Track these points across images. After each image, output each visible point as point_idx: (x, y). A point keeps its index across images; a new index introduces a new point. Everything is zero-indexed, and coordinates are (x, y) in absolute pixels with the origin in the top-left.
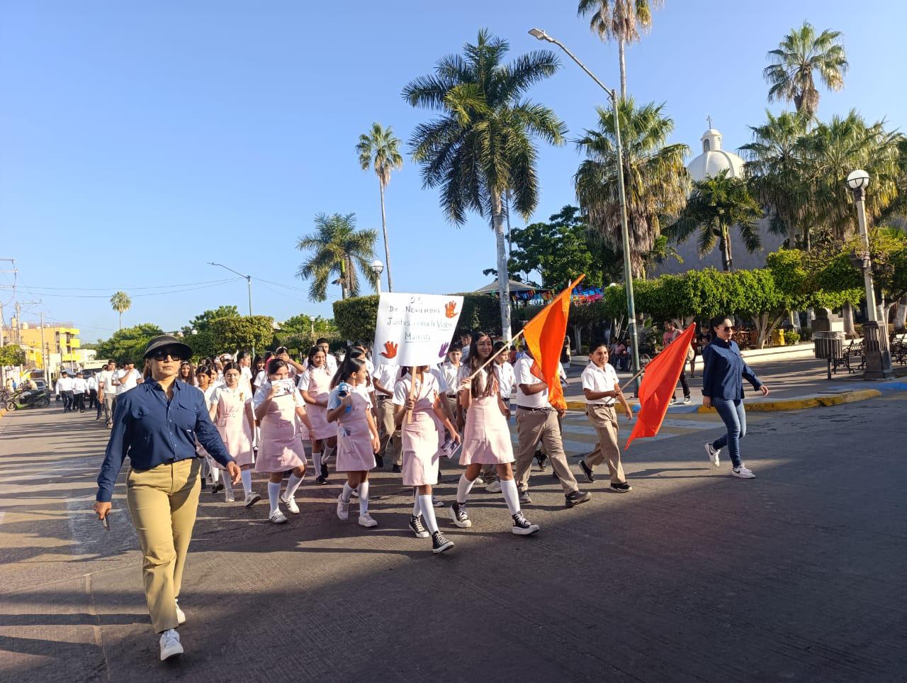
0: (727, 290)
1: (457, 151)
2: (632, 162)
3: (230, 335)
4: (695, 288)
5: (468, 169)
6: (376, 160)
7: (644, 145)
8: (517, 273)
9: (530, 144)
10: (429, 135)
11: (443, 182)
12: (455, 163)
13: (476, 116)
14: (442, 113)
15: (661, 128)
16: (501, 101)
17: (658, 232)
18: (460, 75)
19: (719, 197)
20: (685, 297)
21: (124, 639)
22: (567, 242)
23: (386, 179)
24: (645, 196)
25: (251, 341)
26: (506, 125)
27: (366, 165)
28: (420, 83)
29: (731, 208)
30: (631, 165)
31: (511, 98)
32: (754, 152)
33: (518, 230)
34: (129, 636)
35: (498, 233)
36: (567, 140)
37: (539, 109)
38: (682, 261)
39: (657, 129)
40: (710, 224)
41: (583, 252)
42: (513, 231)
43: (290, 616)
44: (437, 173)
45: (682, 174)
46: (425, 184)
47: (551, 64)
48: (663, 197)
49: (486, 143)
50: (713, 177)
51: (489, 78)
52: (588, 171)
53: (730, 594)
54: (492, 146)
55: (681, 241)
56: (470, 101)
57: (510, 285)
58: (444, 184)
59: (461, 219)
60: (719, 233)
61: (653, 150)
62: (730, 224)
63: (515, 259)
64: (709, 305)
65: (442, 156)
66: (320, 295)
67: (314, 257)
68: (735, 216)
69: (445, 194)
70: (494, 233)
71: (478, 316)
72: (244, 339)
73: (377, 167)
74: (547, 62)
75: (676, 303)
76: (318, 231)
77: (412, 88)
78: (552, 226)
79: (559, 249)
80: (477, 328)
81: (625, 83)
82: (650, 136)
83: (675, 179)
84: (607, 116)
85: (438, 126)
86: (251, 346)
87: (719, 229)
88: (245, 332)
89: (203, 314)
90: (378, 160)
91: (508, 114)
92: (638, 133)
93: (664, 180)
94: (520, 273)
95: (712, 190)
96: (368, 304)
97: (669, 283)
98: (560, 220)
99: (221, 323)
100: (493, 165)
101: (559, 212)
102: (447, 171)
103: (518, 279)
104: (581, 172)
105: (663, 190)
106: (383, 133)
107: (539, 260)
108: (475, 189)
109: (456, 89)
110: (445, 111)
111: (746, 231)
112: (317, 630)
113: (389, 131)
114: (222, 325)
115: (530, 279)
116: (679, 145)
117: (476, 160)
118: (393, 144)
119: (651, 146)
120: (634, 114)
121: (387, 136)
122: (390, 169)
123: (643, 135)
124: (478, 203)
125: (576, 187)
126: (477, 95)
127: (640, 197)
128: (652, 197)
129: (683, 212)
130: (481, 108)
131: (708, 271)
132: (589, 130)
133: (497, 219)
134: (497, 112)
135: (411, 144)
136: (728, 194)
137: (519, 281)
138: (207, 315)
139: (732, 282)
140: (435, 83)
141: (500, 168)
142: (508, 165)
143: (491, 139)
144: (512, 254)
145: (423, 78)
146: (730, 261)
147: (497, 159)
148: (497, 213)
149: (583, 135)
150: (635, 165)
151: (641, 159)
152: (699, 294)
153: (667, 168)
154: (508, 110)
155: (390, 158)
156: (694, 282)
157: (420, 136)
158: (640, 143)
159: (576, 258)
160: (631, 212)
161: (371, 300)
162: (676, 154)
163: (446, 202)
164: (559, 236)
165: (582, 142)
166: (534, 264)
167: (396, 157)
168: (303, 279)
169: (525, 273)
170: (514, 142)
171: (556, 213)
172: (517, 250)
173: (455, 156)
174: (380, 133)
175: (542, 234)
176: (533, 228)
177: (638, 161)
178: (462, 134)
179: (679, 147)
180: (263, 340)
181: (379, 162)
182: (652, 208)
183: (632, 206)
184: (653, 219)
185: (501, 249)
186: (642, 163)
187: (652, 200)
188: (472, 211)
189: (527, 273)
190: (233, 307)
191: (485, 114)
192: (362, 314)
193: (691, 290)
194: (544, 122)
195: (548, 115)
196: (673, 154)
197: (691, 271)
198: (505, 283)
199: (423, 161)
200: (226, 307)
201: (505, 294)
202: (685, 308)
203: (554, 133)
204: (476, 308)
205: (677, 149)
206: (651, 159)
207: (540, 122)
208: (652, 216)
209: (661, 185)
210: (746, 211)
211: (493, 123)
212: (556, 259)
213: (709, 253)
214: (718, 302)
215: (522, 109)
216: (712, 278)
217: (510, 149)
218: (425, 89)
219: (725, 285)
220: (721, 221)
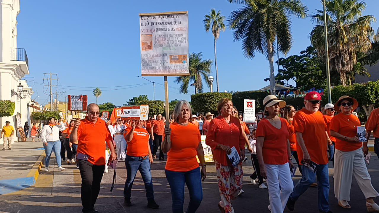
1: (251, 23)
2: (341, 26)
4: (372, 90)
5: (256, 31)
6: (212, 27)
7: (348, 17)
8: (282, 81)
9: (287, 18)
10: (238, 16)
11: (244, 38)
12: (250, 28)
13: (260, 6)
14: (244, 5)
15: (358, 8)
17: (355, 60)
20: (366, 94)
22: (309, 65)
23: (217, 35)
24: (348, 43)
25: (154, 112)
26: (275, 9)
27: (208, 29)
30: (340, 27)
33: (283, 59)
35: (270, 61)
36: (308, 15)
38: (369, 75)
39: (355, 8)
41: (318, 70)
42: (280, 59)
44: (241, 33)
45: (369, 31)
46: (235, 39)
48: (358, 43)
49: (265, 19)
52: (317, 33)
54: (268, 20)
55: (373, 64)
57: (276, 87)
58: (244, 39)
59: (252, 55)
61: (353, 19)
63: (281, 73)
65: (244, 25)
66: (185, 91)
69: (244, 43)
70: (268, 62)
71: (259, 102)
73: (213, 30)
75: (361, 98)
78: (301, 57)
79: (305, 69)
80: (259, 108)
82: (351, 12)
83: (365, 34)
84: (328, 3)
85: (242, 11)
86: (155, 113)
88: (152, 107)
89: (132, 99)
90: (213, 26)
91: (276, 4)
92: (345, 11)
93: (358, 35)
94: (283, 81)
96: (206, 96)
97: (357, 88)
98: (305, 53)
99: (142, 103)
100: (269, 30)
101: (305, 50)
102: (246, 33)
103: (283, 83)
104: (313, 31)
105: (358, 39)
107: (294, 74)
108: (259, 40)
110: (246, 4)
113: (219, 13)
115: (289, 84)
116: (368, 16)
117: (260, 27)
118: (221, 19)
119: (352, 17)
121: (218, 15)
122: (219, 31)
123: (348, 12)
124: (261, 48)
125: (311, 39)
127: (345, 44)
128: (351, 43)
129: (369, 50)
130: (263, 2)
132: (319, 10)
133: (270, 55)
134: (271, 3)
135: (228, 21)
137: (282, 85)
138: (134, 99)
141: (272, 31)
142: (276, 29)
143: (268, 17)
144: (280, 71)
147: (271, 26)
148: (270, 52)
149: (316, 13)
150: (342, 27)
151: (346, 24)
152: (374, 93)
153: (361, 28)
154: (277, 2)
155: (219, 26)
156: (371, 87)
157: (233, 17)
158: (345, 16)
159: (313, 73)
160: (340, 51)
161: (207, 94)
162: (366, 21)
163: (245, 47)
164: (305, 61)
165: (314, 17)
166: (291, 76)
167: (222, 25)
168: (177, 83)
169: (286, 80)
170: (279, 18)
171: (304, 50)
172: (282, 69)
173: (250, 25)
174: (215, 14)
175: (296, 61)
176: (291, 58)
177: (345, 25)
178: (254, 14)
179: (368, 17)
180: (160, 111)
181: (214, 28)
182: (352, 49)
183: (340, 48)
184: (352, 54)
185: (272, 70)
186: (347, 26)
187: (352, 45)
188: (258, 51)
189: (287, 80)
190: (145, 95)
191: (265, 5)
192: (203, 100)
193: (369, 91)
194: (295, 7)
195: (298, 3)
196: (364, 21)
197: (370, 82)
198: (273, 86)
199: (234, 28)
200: (143, 95)
201: (274, 91)
202: (366, 100)
203: (301, 12)
204: (258, 98)
205: (367, 18)
206: (352, 24)
207: (294, 7)
208: (352, 53)
209: (357, 37)
211: (269, 9)
212: (303, 73)
215: (284, 1)
217: (277, 21)
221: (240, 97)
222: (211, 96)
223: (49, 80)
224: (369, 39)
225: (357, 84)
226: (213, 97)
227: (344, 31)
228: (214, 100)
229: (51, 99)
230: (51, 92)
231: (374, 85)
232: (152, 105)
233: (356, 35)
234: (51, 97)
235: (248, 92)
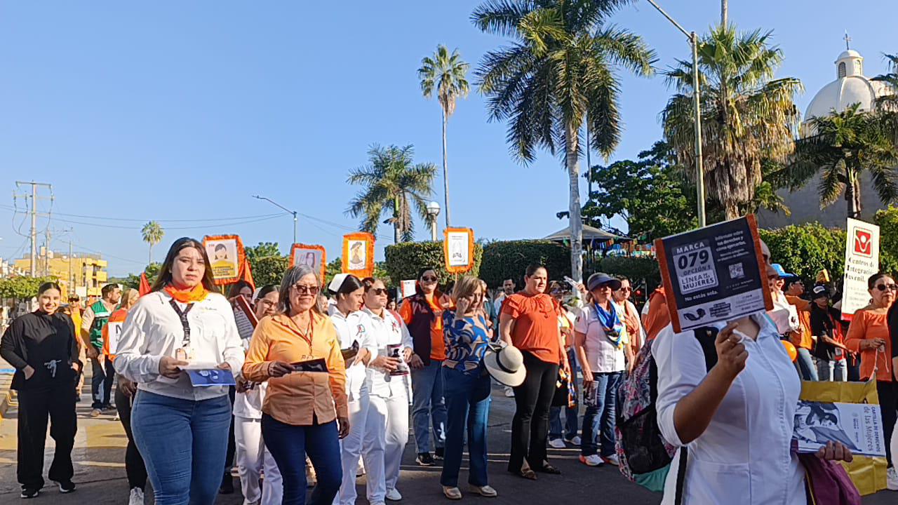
0: (835, 250)
1: (529, 82)
2: (729, 98)
3: (275, 275)
4: (795, 245)
5: (540, 102)
6: (439, 86)
7: (744, 80)
8: (596, 218)
9: (611, 75)
10: (499, 63)
11: (511, 115)
12: (526, 94)
13: (552, 44)
14: (514, 40)
15: (766, 59)
16: (580, 28)
17: (759, 178)
19: (845, 136)
22: (657, 184)
23: (450, 107)
24: (744, 137)
26: (584, 53)
27: (428, 90)
28: (491, 6)
29: (861, 150)
30: (728, 102)
31: (593, 24)
32: (889, 84)
33: (601, 167)
35: (572, 172)
36: (657, 71)
37: (625, 35)
38: (789, 212)
39: (760, 61)
40: (833, 167)
41: (676, 196)
42: (594, 169)
44: (505, 105)
45: (790, 113)
46: (492, 117)
48: (765, 139)
49: (562, 74)
50: (839, 113)
51: (568, 1)
52: (677, 112)
54: (568, 77)
55: (795, 187)
56: (548, 28)
57: (584, 232)
58: (513, 117)
59: (530, 156)
60: (846, 180)
61: (755, 85)
62: (858, 169)
63: (595, 200)
64: (811, 266)
65: (512, 86)
66: (370, 235)
67: (366, 193)
68: (864, 160)
69: (514, 128)
70: (567, 173)
73: (441, 93)
76: (372, 164)
77: (483, 13)
78: (641, 165)
79: (648, 192)
81: (726, 7)
82: (752, 69)
83: (781, 116)
84: (702, 46)
85: (508, 53)
87: (844, 174)
90: (441, 86)
91: (588, 42)
92: (738, 65)
93: (766, 120)
94: (600, 218)
95: (836, 128)
96: (421, 250)
98: (650, 157)
99: (265, 262)
100: (569, 99)
101: (650, 149)
102: (517, 104)
103: (598, 224)
104: (669, 108)
105: (765, 131)
106: (449, 56)
107: (624, 203)
108: (547, 124)
109: (530, 15)
110: (518, 37)
111: (880, 178)
113: (455, 55)
114: (266, 264)
115: (612, 226)
116: (788, 79)
117: (550, 92)
119: (753, 80)
120: (735, 43)
121: (452, 59)
122: (455, 96)
123: (744, 68)
124: (549, 141)
125: (663, 125)
126: (553, 20)
127: (737, 139)
128: (752, 138)
129: (789, 156)
130: (558, 35)
131: (810, 227)
132: (681, 60)
133: (571, 157)
134: (576, 38)
135: (477, 73)
136: (857, 133)
137: (597, 228)
139: (841, 240)
140: (508, 6)
141: (576, 102)
142: (585, 99)
143: (568, 70)
144: (592, 195)
146: (858, 212)
147: (573, 91)
148: (571, 151)
149: (675, 66)
150: (732, 102)
151: (740, 95)
152: (799, 253)
153: (771, 106)
154: (588, 37)
155: (455, 84)
156: (793, 239)
157: (488, 65)
158: (739, 77)
159: (667, 202)
160: (727, 155)
161: (424, 246)
162: (783, 90)
163: (514, 137)
164: (649, 176)
165: (672, 75)
166: (617, 209)
167: (462, 83)
168: (352, 216)
169: (606, 217)
170: (594, 73)
171: (647, 150)
172: (598, 191)
173: (527, 86)
174: (445, 56)
175: (628, 173)
176: (618, 166)
177: (737, 98)
178: (535, 62)
179: (788, 82)
181: (442, 88)
182: (752, 151)
183: (727, 147)
184: (753, 163)
185: (575, 192)
186: (742, 99)
187: (752, 142)
188: (542, 148)
189: (609, 217)
190: (273, 243)
191: (562, 42)
192: (415, 260)
193: (789, 248)
194: (630, 50)
195: (635, 43)
196: (779, 90)
197: (790, 227)
198: (577, 230)
199: (490, 92)
200: (267, 244)
201: (578, 242)
203: (642, 62)
204: (542, 257)
205: (785, 84)
206: (753, 95)
207: (626, 50)
208: (752, 160)
209: (764, 125)
210: (880, 153)
211: (570, 51)
212: (644, 203)
213: (832, 202)
214: (822, 263)
215: (606, 36)
216: (815, 236)
217: (588, 81)
218: (497, 13)
219: (832, 243)
220: (848, 165)
221: (499, 255)
222: (433, 249)
223: (29, 198)
224: (789, 131)
225: (764, 230)
226: (437, 253)
227: (736, 111)
228: (439, 260)
229: (31, 247)
230: (32, 228)
231: (799, 234)
233: (762, 121)
234: (33, 242)
235: (520, 242)
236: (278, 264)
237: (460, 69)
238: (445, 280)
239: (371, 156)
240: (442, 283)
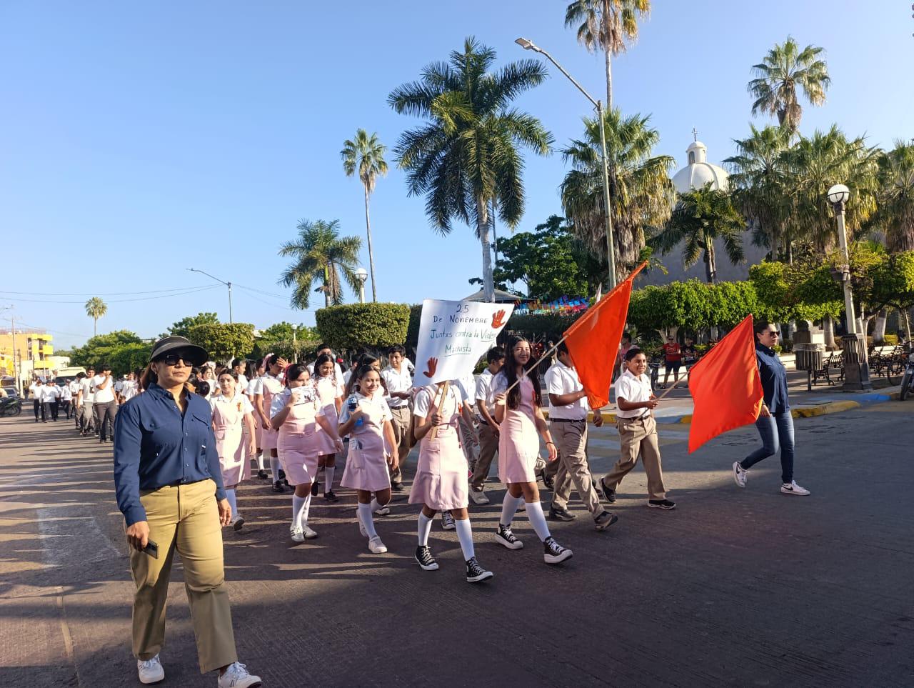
0: (711, 302)
1: (443, 159)
2: (617, 173)
3: (210, 342)
4: (679, 299)
5: (454, 177)
6: (361, 166)
7: (630, 156)
8: (502, 283)
9: (516, 153)
10: (415, 142)
11: (429, 190)
12: (441, 171)
13: (462, 124)
14: (428, 120)
15: (647, 139)
16: (487, 110)
17: (643, 243)
18: (447, 82)
19: (703, 209)
20: (668, 308)
21: (97, 653)
22: (553, 252)
23: (371, 185)
24: (631, 207)
25: (231, 349)
26: (492, 133)
27: (350, 171)
28: (406, 89)
29: (716, 221)
30: (617, 176)
31: (498, 107)
32: (738, 164)
33: (505, 239)
34: (102, 650)
35: (484, 242)
36: (554, 150)
37: (526, 118)
38: (667, 272)
39: (642, 141)
40: (694, 235)
41: (569, 262)
42: (499, 241)
43: (268, 628)
44: (422, 181)
45: (667, 186)
46: (411, 192)
47: (538, 73)
48: (648, 207)
49: (473, 151)
50: (697, 189)
51: (475, 85)
52: (573, 184)
53: (709, 603)
54: (478, 155)
55: (666, 253)
56: (457, 109)
57: (496, 294)
58: (430, 192)
59: (447, 228)
60: (704, 245)
61: (638, 161)
62: (714, 236)
63: (501, 268)
64: (693, 316)
65: (428, 164)
66: (303, 303)
67: (297, 264)
68: (719, 229)
69: (431, 202)
70: (480, 242)
72: (223, 347)
73: (363, 173)
74: (534, 71)
75: (660, 314)
76: (301, 238)
77: (398, 95)
78: (538, 236)
79: (545, 259)
81: (611, 94)
82: (635, 147)
83: (661, 191)
84: (593, 127)
85: (423, 133)
87: (703, 241)
88: (225, 339)
89: (182, 321)
90: (363, 166)
91: (494, 123)
92: (624, 144)
93: (649, 192)
94: (505, 283)
95: (696, 202)
96: (351, 313)
97: (653, 294)
98: (546, 230)
99: (200, 330)
100: (480, 174)
101: (545, 222)
102: (433, 179)
103: (504, 288)
104: (567, 182)
105: (648, 201)
106: (368, 139)
107: (525, 269)
108: (461, 198)
109: (442, 96)
110: (432, 118)
111: (730, 243)
112: (295, 643)
113: (374, 138)
114: (201, 332)
115: (516, 289)
116: (665, 157)
117: (462, 168)
119: (637, 158)
120: (620, 125)
121: (372, 142)
122: (375, 176)
123: (629, 147)
124: (464, 212)
125: (562, 197)
126: (463, 102)
127: (626, 209)
128: (637, 209)
129: (667, 223)
130: (468, 116)
131: (692, 283)
132: (575, 140)
133: (482, 229)
134: (483, 120)
135: (396, 151)
136: (712, 206)
137: (505, 291)
138: (185, 322)
139: (715, 293)
140: (421, 89)
141: (486, 177)
142: (494, 174)
143: (478, 148)
144: (498, 263)
145: (409, 85)
146: (714, 272)
147: (483, 167)
148: (483, 222)
149: (570, 145)
150: (620, 176)
151: (626, 170)
152: (683, 305)
153: (653, 179)
154: (494, 119)
155: (375, 165)
156: (678, 293)
157: (406, 143)
158: (625, 154)
159: (561, 268)
161: (355, 308)
162: (661, 166)
163: (432, 209)
164: (545, 246)
165: (568, 153)
166: (520, 274)
167: (382, 164)
168: (285, 286)
169: (510, 282)
170: (501, 151)
171: (543, 223)
172: (503, 260)
173: (441, 164)
174: (365, 140)
175: (528, 244)
176: (519, 238)
177: (624, 172)
178: (448, 142)
179: (665, 159)
180: (243, 348)
181: (364, 169)
182: (637, 219)
183: (618, 217)
184: (638, 230)
185: (487, 258)
186: (628, 174)
187: (637, 211)
188: (458, 220)
189: (513, 282)
190: (212, 313)
191: (471, 122)
192: (345, 322)
193: (675, 301)
194: (530, 132)
195: (534, 125)
196: (658, 166)
197: (675, 282)
198: (491, 294)
199: (408, 169)
200: (206, 314)
202: (669, 319)
203: (541, 143)
205: (662, 161)
206: (637, 170)
207: (527, 131)
208: (637, 227)
209: (647, 197)
210: (730, 223)
211: (479, 133)
212: (542, 269)
213: (694, 264)
214: (701, 314)
215: (509, 118)
216: (696, 290)
217: (496, 158)
218: (411, 96)
219: (708, 296)
220: (705, 233)
222: (363, 311)
224: (667, 202)
225: (653, 287)
226: (367, 315)
227: (624, 184)
228: (370, 321)
231: (683, 290)
232: (223, 334)
233: (645, 193)
236: (212, 332)
237: (379, 151)
238: (376, 340)
239: (300, 230)
240: (373, 344)
